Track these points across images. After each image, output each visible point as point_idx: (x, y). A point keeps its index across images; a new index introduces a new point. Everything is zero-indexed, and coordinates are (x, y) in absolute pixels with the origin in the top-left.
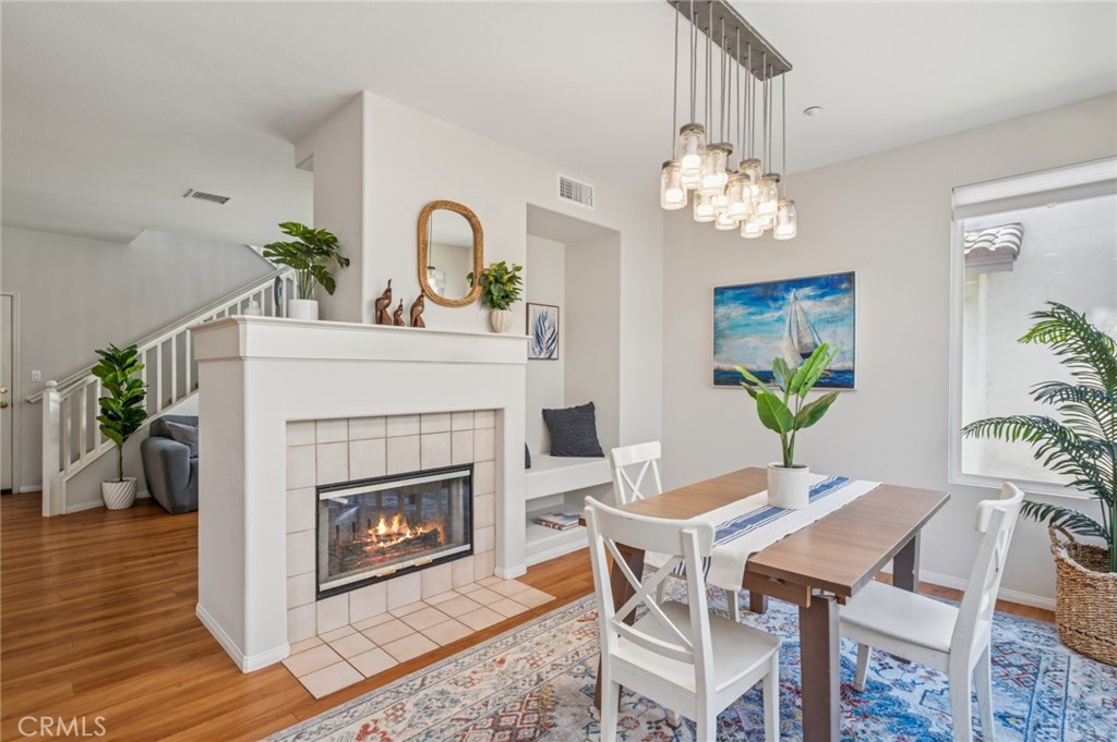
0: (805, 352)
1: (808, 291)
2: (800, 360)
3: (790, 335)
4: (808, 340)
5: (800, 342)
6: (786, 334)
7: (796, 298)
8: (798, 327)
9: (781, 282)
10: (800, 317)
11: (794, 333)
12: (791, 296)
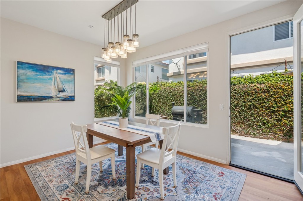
0: (60, 90)
2: (58, 93)
3: (54, 84)
4: (61, 86)
5: (58, 87)
6: (53, 84)
7: (56, 73)
8: (57, 82)
9: (51, 66)
10: (58, 78)
11: (56, 84)
12: (55, 72)
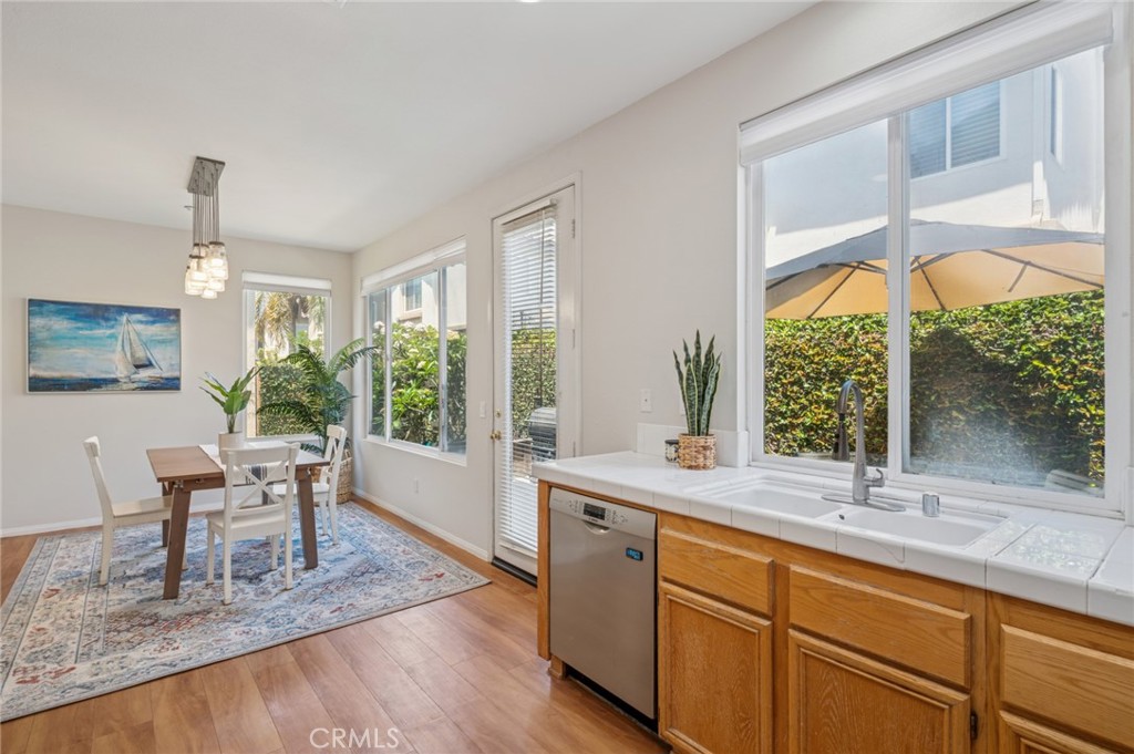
0: (138, 363)
1: (139, 317)
2: (134, 369)
3: (123, 346)
4: (141, 354)
5: (132, 356)
6: (119, 348)
7: (128, 321)
8: (131, 344)
9: (114, 306)
10: (133, 336)
11: (127, 348)
12: (124, 318)
